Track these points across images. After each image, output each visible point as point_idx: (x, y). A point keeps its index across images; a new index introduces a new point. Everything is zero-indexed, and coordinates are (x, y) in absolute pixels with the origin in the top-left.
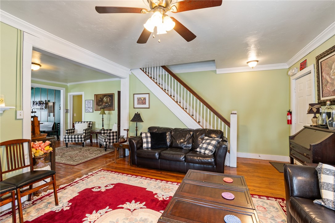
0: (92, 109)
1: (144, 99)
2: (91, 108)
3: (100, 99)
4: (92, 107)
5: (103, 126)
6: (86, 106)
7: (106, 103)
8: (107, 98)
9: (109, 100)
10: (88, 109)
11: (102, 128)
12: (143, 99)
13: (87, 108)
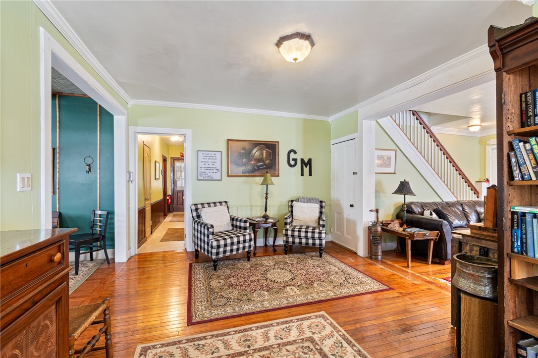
0: (219, 173)
1: (388, 158)
2: (215, 171)
3: (242, 152)
4: (219, 168)
5: (266, 211)
6: (201, 165)
7: (259, 160)
8: (261, 150)
9: (266, 155)
10: (208, 171)
11: (264, 213)
12: (386, 158)
13: (203, 170)
